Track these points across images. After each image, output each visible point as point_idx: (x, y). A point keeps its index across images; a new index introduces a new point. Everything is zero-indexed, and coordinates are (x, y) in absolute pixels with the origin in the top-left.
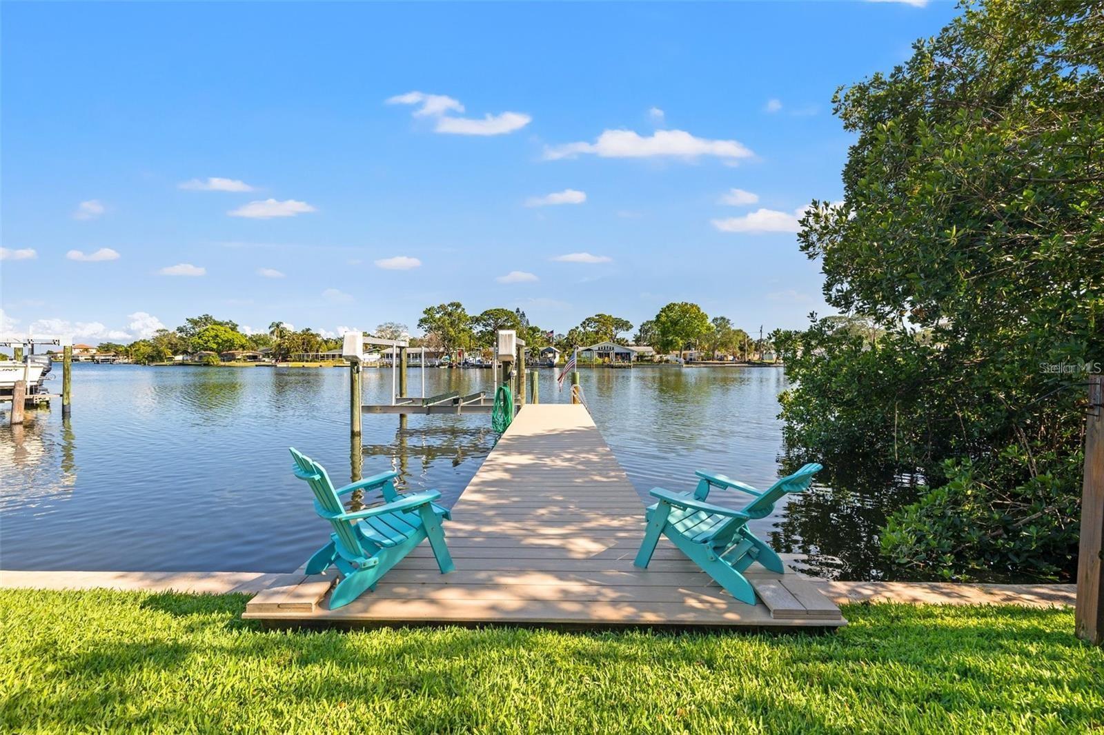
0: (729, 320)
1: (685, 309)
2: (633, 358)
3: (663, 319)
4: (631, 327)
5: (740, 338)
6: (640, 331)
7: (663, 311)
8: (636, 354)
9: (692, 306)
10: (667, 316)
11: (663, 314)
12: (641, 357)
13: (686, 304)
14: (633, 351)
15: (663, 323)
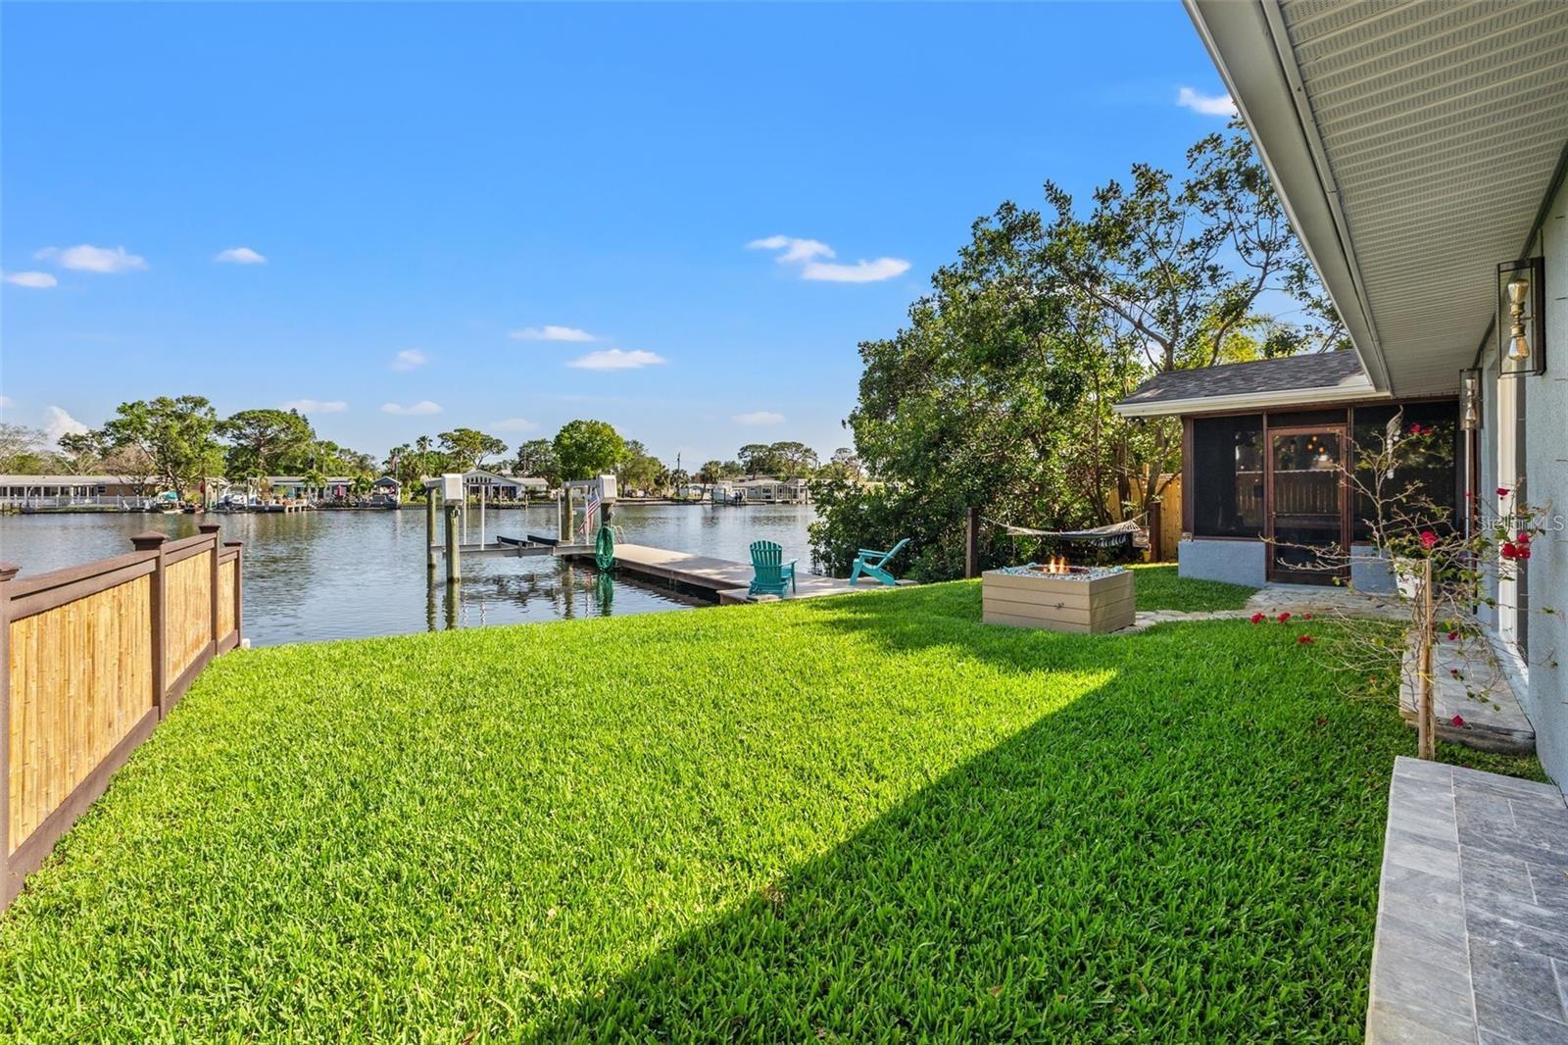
0: (642, 445)
1: (595, 430)
2: (520, 494)
3: (566, 442)
4: (505, 448)
5: (656, 468)
6: (519, 455)
7: (565, 430)
8: (524, 489)
9: (603, 425)
10: (571, 438)
11: (566, 435)
12: (532, 493)
13: (597, 423)
14: (520, 484)
15: (565, 447)
